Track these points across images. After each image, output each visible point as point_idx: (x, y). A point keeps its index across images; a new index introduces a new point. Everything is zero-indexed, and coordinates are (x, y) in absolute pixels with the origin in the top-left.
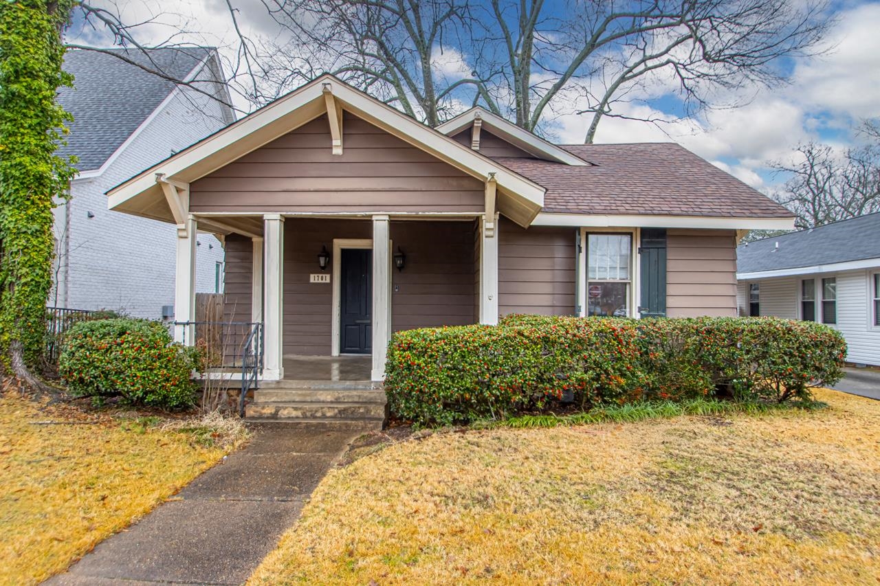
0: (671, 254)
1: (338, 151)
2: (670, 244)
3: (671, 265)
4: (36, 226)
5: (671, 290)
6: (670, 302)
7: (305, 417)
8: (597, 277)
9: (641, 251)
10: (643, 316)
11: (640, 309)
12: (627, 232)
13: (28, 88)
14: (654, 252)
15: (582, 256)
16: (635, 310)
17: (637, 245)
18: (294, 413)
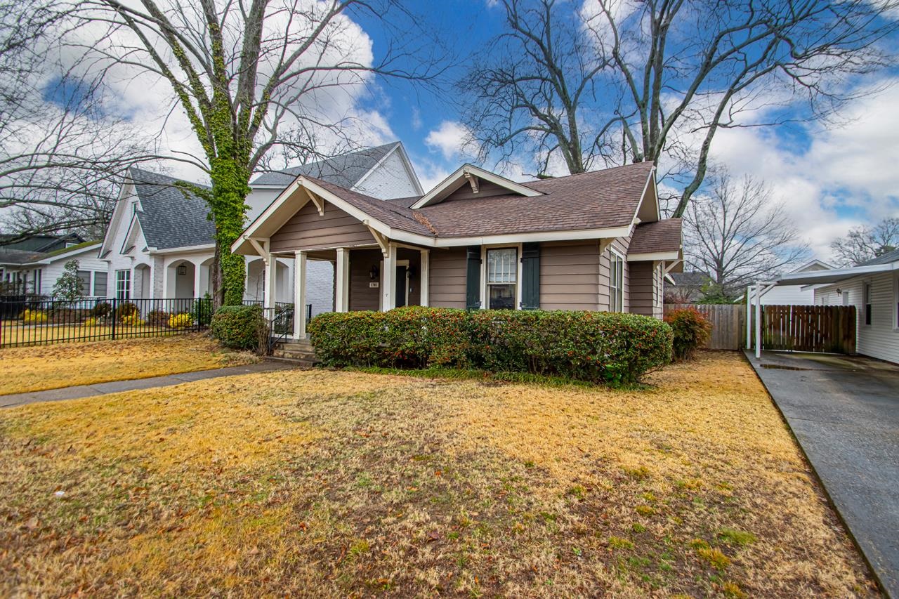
0: (545, 262)
1: (322, 214)
2: (544, 254)
3: (545, 271)
4: (234, 262)
5: (545, 289)
6: (544, 299)
7: (293, 358)
8: (495, 280)
9: (522, 260)
10: (523, 309)
11: (521, 305)
12: (513, 247)
13: (224, 198)
14: (531, 261)
15: (483, 267)
16: (519, 304)
17: (520, 256)
18: (290, 356)
